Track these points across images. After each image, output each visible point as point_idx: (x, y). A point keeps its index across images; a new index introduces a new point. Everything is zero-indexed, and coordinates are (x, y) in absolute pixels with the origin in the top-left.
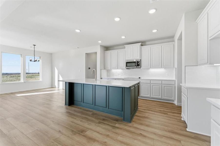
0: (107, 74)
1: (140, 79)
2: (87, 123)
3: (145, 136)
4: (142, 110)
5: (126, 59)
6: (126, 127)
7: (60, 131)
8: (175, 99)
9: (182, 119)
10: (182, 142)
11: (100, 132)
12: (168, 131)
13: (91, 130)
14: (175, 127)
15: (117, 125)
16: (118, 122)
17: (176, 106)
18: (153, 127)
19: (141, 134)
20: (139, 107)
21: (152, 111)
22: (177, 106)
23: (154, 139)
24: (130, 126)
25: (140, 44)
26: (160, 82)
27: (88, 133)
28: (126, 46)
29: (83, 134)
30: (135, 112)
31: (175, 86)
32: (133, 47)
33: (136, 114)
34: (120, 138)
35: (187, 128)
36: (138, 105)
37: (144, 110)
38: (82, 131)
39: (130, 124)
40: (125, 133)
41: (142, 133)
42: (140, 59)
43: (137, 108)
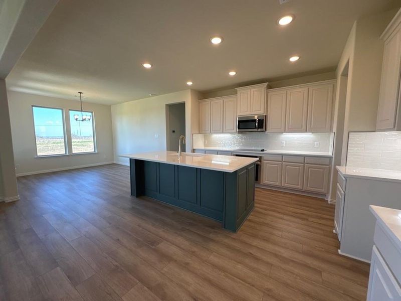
0: (205, 142)
1: (263, 154)
2: (163, 229)
3: (257, 259)
4: (261, 210)
5: (238, 115)
6: (226, 241)
7: (118, 240)
8: (328, 192)
9: (334, 231)
10: (323, 274)
11: (182, 246)
12: (301, 252)
13: (168, 241)
14: (317, 246)
15: (211, 236)
16: (215, 230)
17: (328, 204)
18: (275, 243)
19: (251, 253)
20: (255, 205)
21: (279, 213)
22: (330, 204)
23: (272, 265)
24: (234, 239)
25: (266, 84)
26: (301, 160)
27: (163, 246)
28: (238, 89)
29: (153, 247)
30: (247, 214)
31: (330, 168)
32: (252, 92)
33: (250, 217)
34: (213, 258)
35: (339, 249)
36: (255, 201)
37: (265, 210)
38: (153, 243)
39: (234, 235)
40: (224, 251)
41: (253, 253)
42: (265, 114)
43: (253, 206)
